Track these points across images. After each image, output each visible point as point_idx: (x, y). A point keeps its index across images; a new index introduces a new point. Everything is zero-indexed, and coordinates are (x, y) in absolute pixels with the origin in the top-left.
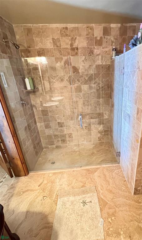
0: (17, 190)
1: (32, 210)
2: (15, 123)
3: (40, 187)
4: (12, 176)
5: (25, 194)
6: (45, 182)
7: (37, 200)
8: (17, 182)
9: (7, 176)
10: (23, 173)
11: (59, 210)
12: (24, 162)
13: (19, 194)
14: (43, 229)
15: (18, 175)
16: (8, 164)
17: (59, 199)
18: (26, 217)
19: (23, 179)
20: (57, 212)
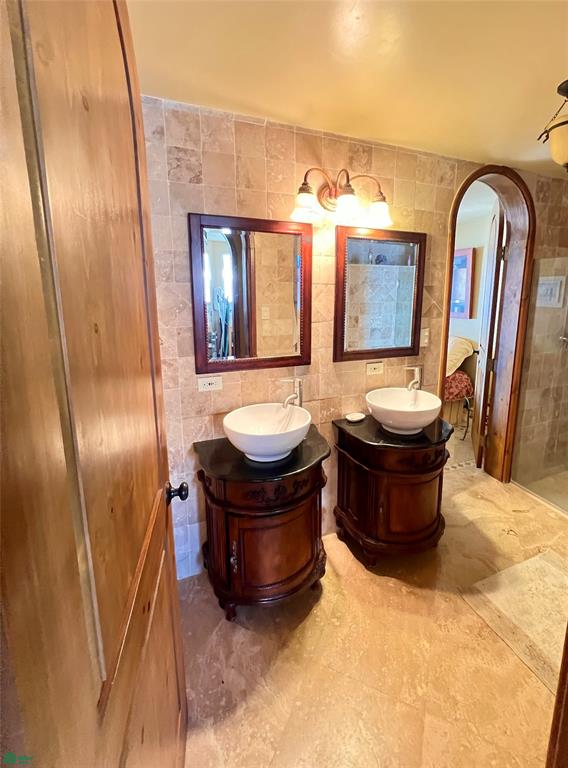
0: (475, 488)
1: (481, 526)
2: (527, 371)
3: (514, 513)
4: (479, 466)
5: (482, 501)
6: (531, 515)
7: (496, 524)
8: (483, 480)
9: (473, 464)
10: (498, 471)
11: (525, 568)
12: (511, 451)
13: (475, 495)
14: (480, 560)
15: (489, 471)
16: (483, 439)
17: (537, 558)
18: (466, 526)
19: (494, 482)
20: (518, 567)
